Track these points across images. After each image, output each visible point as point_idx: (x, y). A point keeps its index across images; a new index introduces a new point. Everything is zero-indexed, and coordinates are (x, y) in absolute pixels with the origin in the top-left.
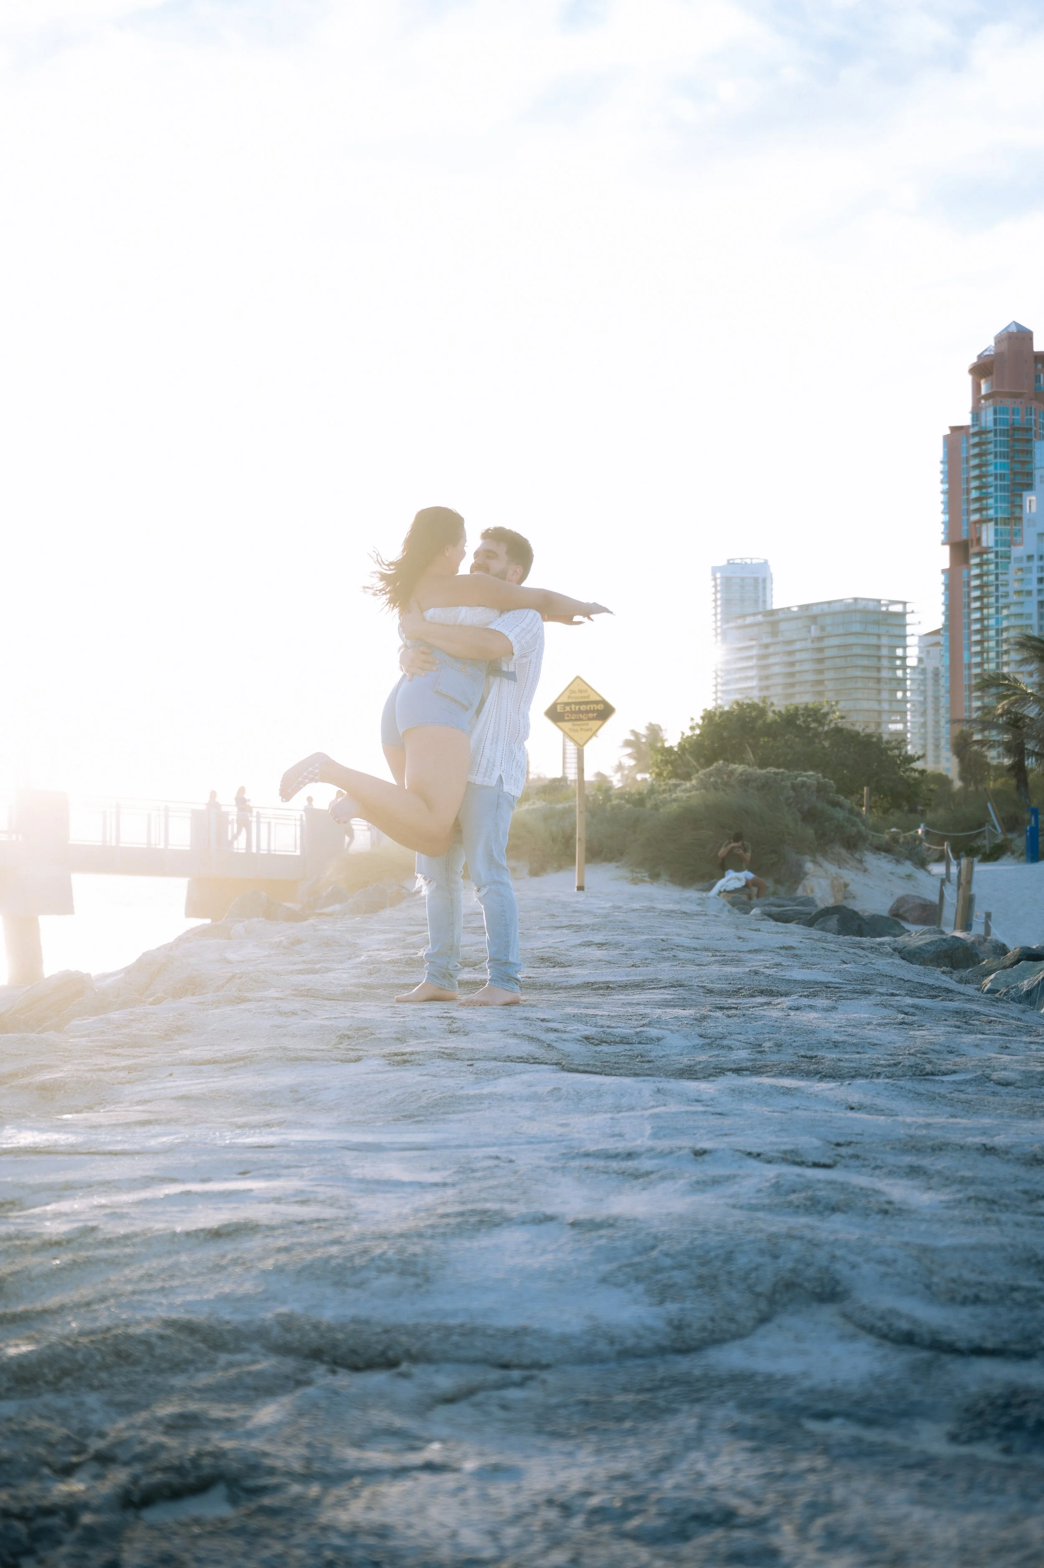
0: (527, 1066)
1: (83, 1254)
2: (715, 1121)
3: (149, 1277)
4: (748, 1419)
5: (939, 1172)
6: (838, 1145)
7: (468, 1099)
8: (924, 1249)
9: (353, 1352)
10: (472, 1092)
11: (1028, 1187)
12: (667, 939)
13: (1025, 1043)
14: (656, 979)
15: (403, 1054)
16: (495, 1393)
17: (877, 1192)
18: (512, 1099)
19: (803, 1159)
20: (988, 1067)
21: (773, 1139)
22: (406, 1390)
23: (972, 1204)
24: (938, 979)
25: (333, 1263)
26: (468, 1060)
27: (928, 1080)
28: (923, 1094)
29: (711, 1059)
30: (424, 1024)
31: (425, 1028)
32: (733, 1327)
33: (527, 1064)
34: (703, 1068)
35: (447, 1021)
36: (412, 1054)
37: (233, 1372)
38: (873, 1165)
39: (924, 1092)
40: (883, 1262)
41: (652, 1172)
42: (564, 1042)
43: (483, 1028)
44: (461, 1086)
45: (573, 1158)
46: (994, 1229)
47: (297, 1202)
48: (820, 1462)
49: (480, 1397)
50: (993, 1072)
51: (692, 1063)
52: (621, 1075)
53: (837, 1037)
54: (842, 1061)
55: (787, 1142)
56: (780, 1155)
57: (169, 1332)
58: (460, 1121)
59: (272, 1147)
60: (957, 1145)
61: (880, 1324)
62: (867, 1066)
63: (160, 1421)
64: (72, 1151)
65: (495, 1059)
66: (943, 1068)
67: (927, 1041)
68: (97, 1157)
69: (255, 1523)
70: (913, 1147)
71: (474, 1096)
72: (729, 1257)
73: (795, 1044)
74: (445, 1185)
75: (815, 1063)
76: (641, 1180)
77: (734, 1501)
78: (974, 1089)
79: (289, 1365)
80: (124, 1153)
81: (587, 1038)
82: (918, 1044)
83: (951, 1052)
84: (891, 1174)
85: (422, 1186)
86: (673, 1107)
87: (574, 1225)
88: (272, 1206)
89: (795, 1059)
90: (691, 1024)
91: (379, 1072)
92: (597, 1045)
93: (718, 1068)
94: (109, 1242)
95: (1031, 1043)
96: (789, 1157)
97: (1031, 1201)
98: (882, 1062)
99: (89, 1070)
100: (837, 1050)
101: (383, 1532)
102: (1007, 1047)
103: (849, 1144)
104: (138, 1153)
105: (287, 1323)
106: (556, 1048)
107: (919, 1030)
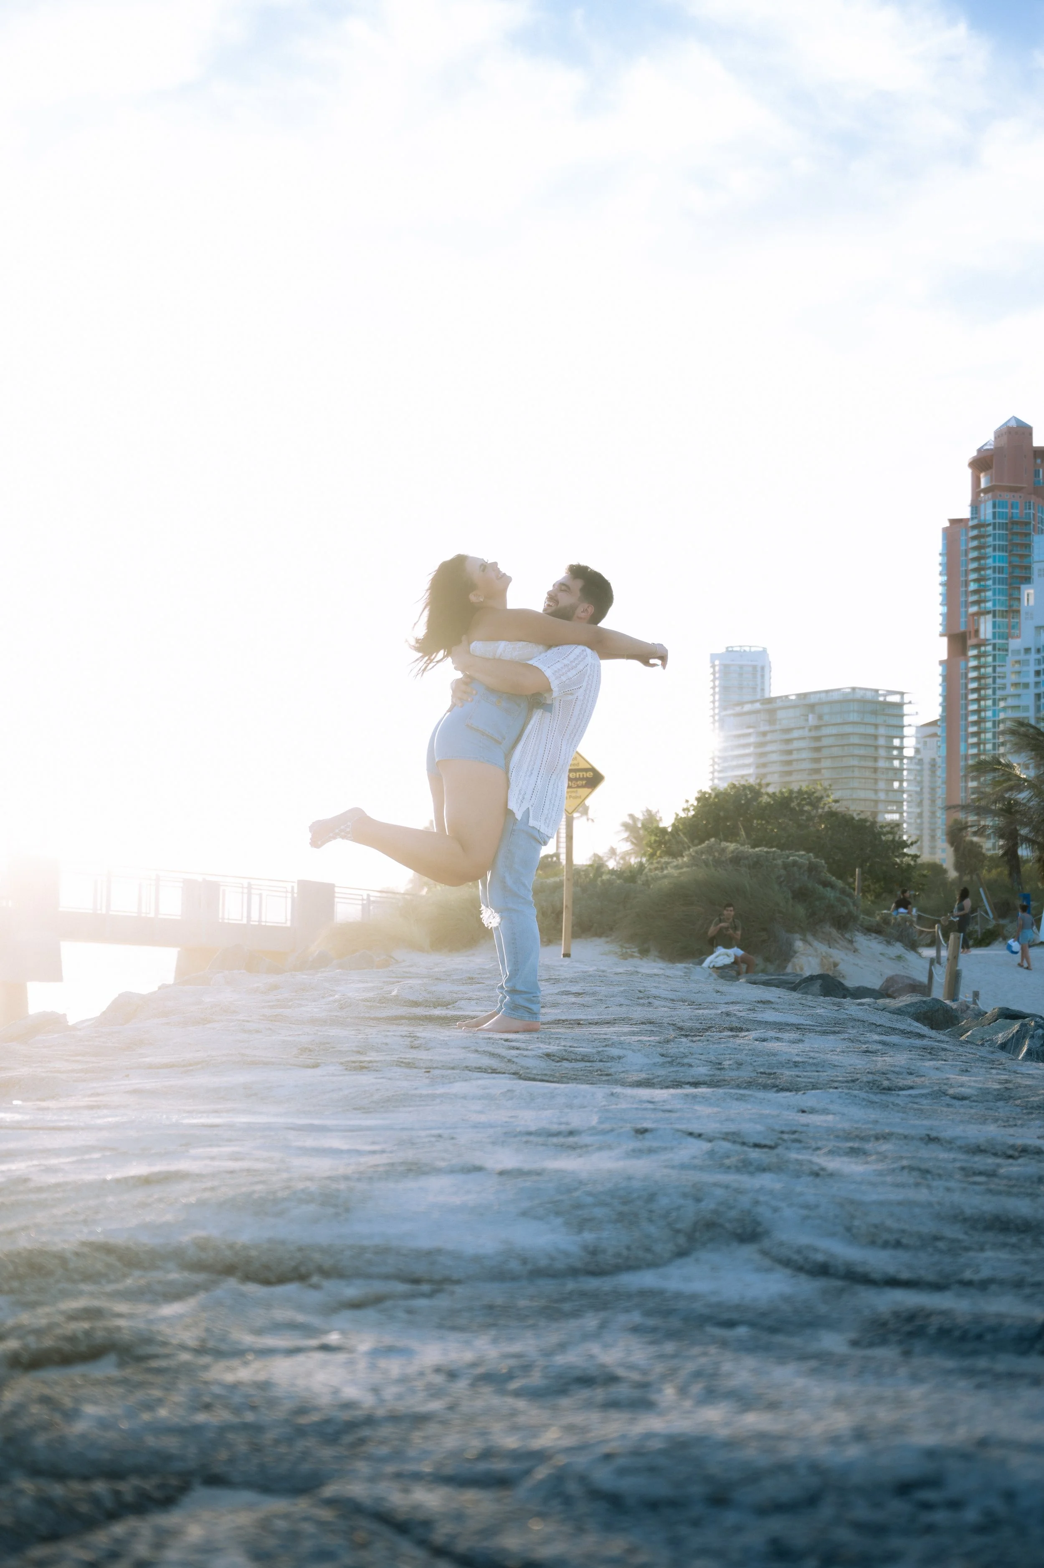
0: (485, 1075)
1: (13, 1198)
2: (661, 1115)
3: (76, 1213)
4: (651, 1322)
5: (878, 1153)
6: (782, 1132)
7: (421, 1097)
8: (852, 1202)
9: (267, 1267)
10: (424, 1092)
11: (965, 1165)
12: (645, 991)
13: (986, 1068)
14: (627, 1018)
15: (361, 1062)
16: (402, 1303)
17: (811, 1162)
18: (465, 1097)
19: (746, 1140)
20: (945, 1084)
21: (718, 1125)
22: (313, 1297)
23: (906, 1171)
24: (910, 1025)
25: (256, 1196)
26: (426, 1068)
27: (884, 1093)
28: (876, 1103)
29: (670, 1074)
30: (388, 1040)
31: (387, 1044)
32: (649, 1256)
33: (486, 1074)
34: (661, 1081)
35: (409, 1039)
36: (371, 1062)
37: (142, 1282)
38: (814, 1145)
39: (877, 1100)
40: (807, 1206)
41: (592, 1145)
42: (524, 1058)
43: (445, 1044)
44: (415, 1087)
45: (515, 1136)
46: (925, 1191)
47: (231, 1159)
48: (713, 1350)
49: (389, 1304)
50: (950, 1088)
51: (651, 1076)
52: (578, 1083)
53: (798, 1059)
54: (800, 1077)
55: (732, 1127)
56: (721, 1136)
57: (86, 1250)
58: (410, 1112)
59: (217, 1126)
60: (898, 1134)
61: (795, 1257)
62: (825, 1082)
63: (62, 1313)
64: (17, 1127)
65: (453, 1068)
66: (900, 1084)
67: (888, 1064)
68: (41, 1132)
69: (139, 1377)
70: (857, 1136)
71: (428, 1095)
72: (652, 1197)
73: (755, 1064)
74: (383, 1152)
75: (773, 1079)
76: (579, 1151)
77: (621, 1372)
78: (929, 1101)
79: (199, 1277)
80: (69, 1129)
81: (548, 1055)
82: (879, 1066)
83: (911, 1074)
84: (831, 1152)
85: (359, 1153)
86: (624, 1106)
87: (502, 1173)
88: (208, 1162)
89: (754, 1075)
90: (654, 1046)
91: (334, 1075)
92: (558, 1062)
93: (676, 1082)
94: (40, 1190)
95: (992, 1068)
96: (730, 1137)
97: (967, 1176)
98: (839, 1079)
99: (47, 1072)
100: (797, 1069)
101: (264, 1386)
102: (967, 1071)
103: (794, 1132)
104: (83, 1129)
105: (202, 1245)
106: (517, 1063)
107: (882, 1057)
